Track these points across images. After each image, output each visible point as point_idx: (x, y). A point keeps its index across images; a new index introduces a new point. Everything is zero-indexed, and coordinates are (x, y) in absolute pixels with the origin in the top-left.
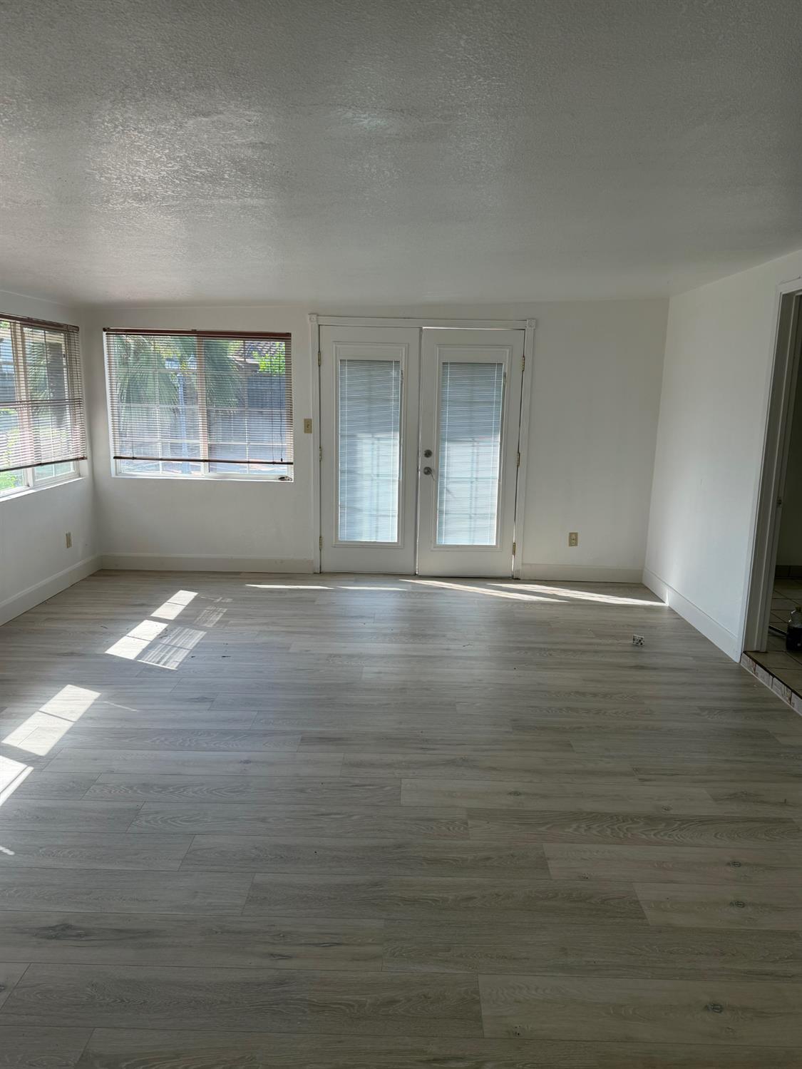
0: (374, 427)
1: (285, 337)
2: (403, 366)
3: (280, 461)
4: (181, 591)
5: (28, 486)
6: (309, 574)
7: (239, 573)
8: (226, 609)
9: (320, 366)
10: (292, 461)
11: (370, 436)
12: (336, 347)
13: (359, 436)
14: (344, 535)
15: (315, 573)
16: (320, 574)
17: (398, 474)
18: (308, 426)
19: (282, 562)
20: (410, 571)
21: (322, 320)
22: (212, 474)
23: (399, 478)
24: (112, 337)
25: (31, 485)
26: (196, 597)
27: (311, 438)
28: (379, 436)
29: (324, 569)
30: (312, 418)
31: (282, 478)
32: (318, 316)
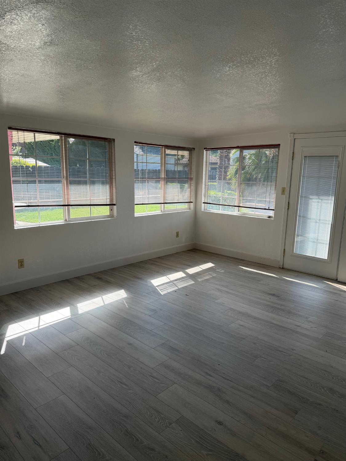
0: (320, 193)
1: (277, 146)
2: (340, 159)
3: (268, 208)
4: (210, 263)
5: (162, 211)
6: (277, 268)
7: (243, 260)
8: (216, 275)
9: (293, 160)
10: (274, 209)
11: (316, 197)
12: (302, 150)
13: (311, 197)
14: (297, 250)
15: (280, 268)
16: (282, 269)
17: (331, 220)
18: (283, 190)
19: (264, 259)
20: (334, 277)
21: (296, 136)
22: (239, 213)
23: (332, 223)
24: (208, 152)
25: (163, 211)
26: (212, 267)
27: (284, 198)
28: (321, 197)
29: (285, 266)
30: (286, 187)
31: (269, 217)
32: (294, 134)
